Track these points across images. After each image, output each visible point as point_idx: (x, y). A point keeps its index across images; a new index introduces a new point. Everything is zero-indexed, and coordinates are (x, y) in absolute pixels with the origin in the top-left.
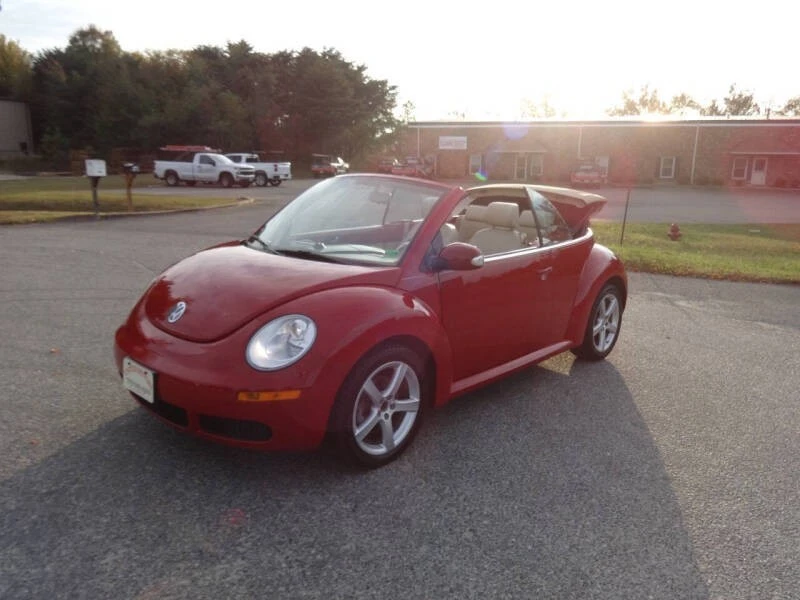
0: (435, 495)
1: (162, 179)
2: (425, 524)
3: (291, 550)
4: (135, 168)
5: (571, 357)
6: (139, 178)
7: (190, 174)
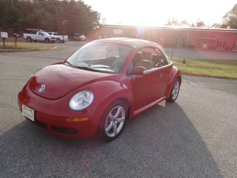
0: (133, 151)
1: (26, 39)
2: (132, 162)
3: (87, 174)
4: (18, 35)
5: (165, 101)
6: (19, 39)
7: (35, 38)
